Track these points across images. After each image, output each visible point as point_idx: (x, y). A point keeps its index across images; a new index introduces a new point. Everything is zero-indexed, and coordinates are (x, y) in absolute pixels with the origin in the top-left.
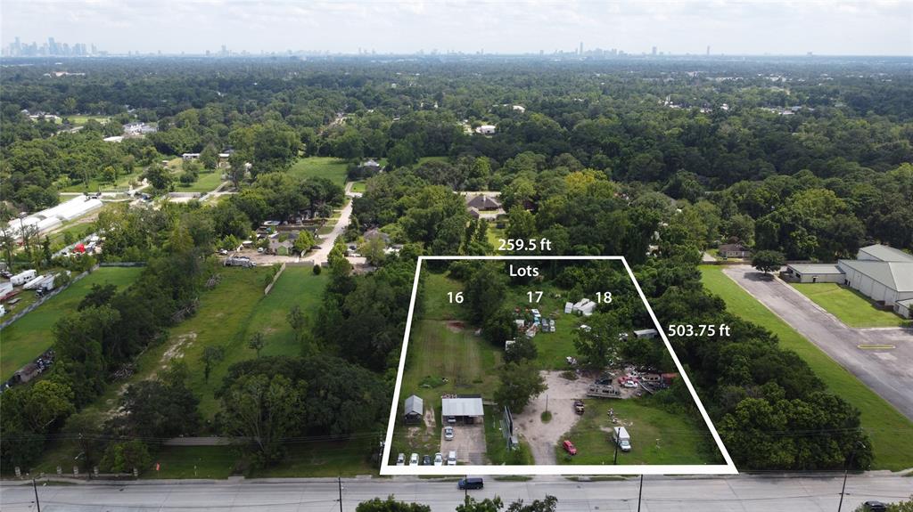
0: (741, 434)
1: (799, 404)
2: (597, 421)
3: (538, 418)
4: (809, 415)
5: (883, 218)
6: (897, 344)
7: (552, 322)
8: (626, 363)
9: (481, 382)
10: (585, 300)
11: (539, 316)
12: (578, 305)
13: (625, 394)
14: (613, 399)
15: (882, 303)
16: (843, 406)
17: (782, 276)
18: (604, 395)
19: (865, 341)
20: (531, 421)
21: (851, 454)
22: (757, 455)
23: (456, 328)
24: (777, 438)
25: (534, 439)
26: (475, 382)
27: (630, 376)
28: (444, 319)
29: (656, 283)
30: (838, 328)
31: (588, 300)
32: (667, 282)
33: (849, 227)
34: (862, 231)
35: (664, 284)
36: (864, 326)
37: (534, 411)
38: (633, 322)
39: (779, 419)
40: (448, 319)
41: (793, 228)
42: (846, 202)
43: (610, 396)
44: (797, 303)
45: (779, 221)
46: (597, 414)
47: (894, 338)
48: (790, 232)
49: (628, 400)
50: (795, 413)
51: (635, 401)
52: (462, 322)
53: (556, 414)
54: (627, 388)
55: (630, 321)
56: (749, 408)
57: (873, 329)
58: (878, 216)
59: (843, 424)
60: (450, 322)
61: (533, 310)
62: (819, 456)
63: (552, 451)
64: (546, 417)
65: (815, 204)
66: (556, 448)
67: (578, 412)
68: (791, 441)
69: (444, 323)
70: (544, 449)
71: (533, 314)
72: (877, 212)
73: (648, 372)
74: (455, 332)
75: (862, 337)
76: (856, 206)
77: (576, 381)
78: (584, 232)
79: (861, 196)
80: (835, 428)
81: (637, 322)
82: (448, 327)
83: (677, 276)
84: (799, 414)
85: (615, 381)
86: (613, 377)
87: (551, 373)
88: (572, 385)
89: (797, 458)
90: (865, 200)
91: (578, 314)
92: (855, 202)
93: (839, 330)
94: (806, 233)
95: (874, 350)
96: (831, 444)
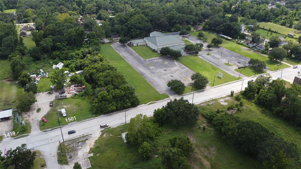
0: (100, 103)
1: (116, 91)
2: (57, 108)
3: (35, 111)
4: (119, 93)
5: (158, 22)
6: (156, 63)
7: (47, 73)
8: (71, 84)
9: (15, 102)
10: (60, 63)
11: (43, 72)
12: (58, 66)
13: (69, 96)
14: (64, 98)
15: (155, 50)
16: (129, 89)
17: (128, 45)
18: (61, 98)
19: (147, 63)
20: (32, 113)
21: (133, 102)
22: (105, 109)
23: (9, 82)
24: (110, 102)
25: (32, 120)
26: (13, 102)
27: (71, 89)
28: (4, 79)
29: (83, 54)
30: (141, 60)
31: (61, 63)
32: (86, 53)
33: (148, 26)
34: (151, 27)
35: (85, 54)
36: (148, 58)
37: (34, 109)
38: (75, 69)
39: (110, 97)
40: (6, 79)
41: (131, 28)
42: (147, 18)
43: (63, 98)
44: (131, 54)
45: (127, 26)
46: (58, 105)
47: (155, 61)
48: (131, 30)
49: (70, 98)
50: (115, 94)
51: (72, 97)
52: (12, 79)
53: (42, 108)
54: (70, 93)
55: (74, 69)
56: (101, 95)
57: (151, 59)
58: (157, 22)
59: (129, 94)
60: (7, 80)
61: (41, 70)
62: (123, 105)
63: (38, 123)
64: (39, 110)
65: (138, 19)
66: (40, 121)
67: (50, 106)
68: (115, 102)
69: (4, 81)
70: (36, 123)
71: (40, 71)
72: (156, 20)
73: (78, 86)
74: (8, 83)
75: (147, 62)
76: (150, 19)
77: (52, 94)
78: (59, 38)
79: (152, 15)
80: (127, 96)
81: (77, 69)
82: (5, 82)
83: (89, 51)
84: (116, 94)
85: (66, 92)
86: (66, 90)
87: (44, 93)
88: (51, 96)
89: (117, 107)
90: (153, 17)
91: (57, 69)
92: (150, 18)
93: (141, 61)
94: (136, 30)
95: (149, 66)
96: (126, 100)
